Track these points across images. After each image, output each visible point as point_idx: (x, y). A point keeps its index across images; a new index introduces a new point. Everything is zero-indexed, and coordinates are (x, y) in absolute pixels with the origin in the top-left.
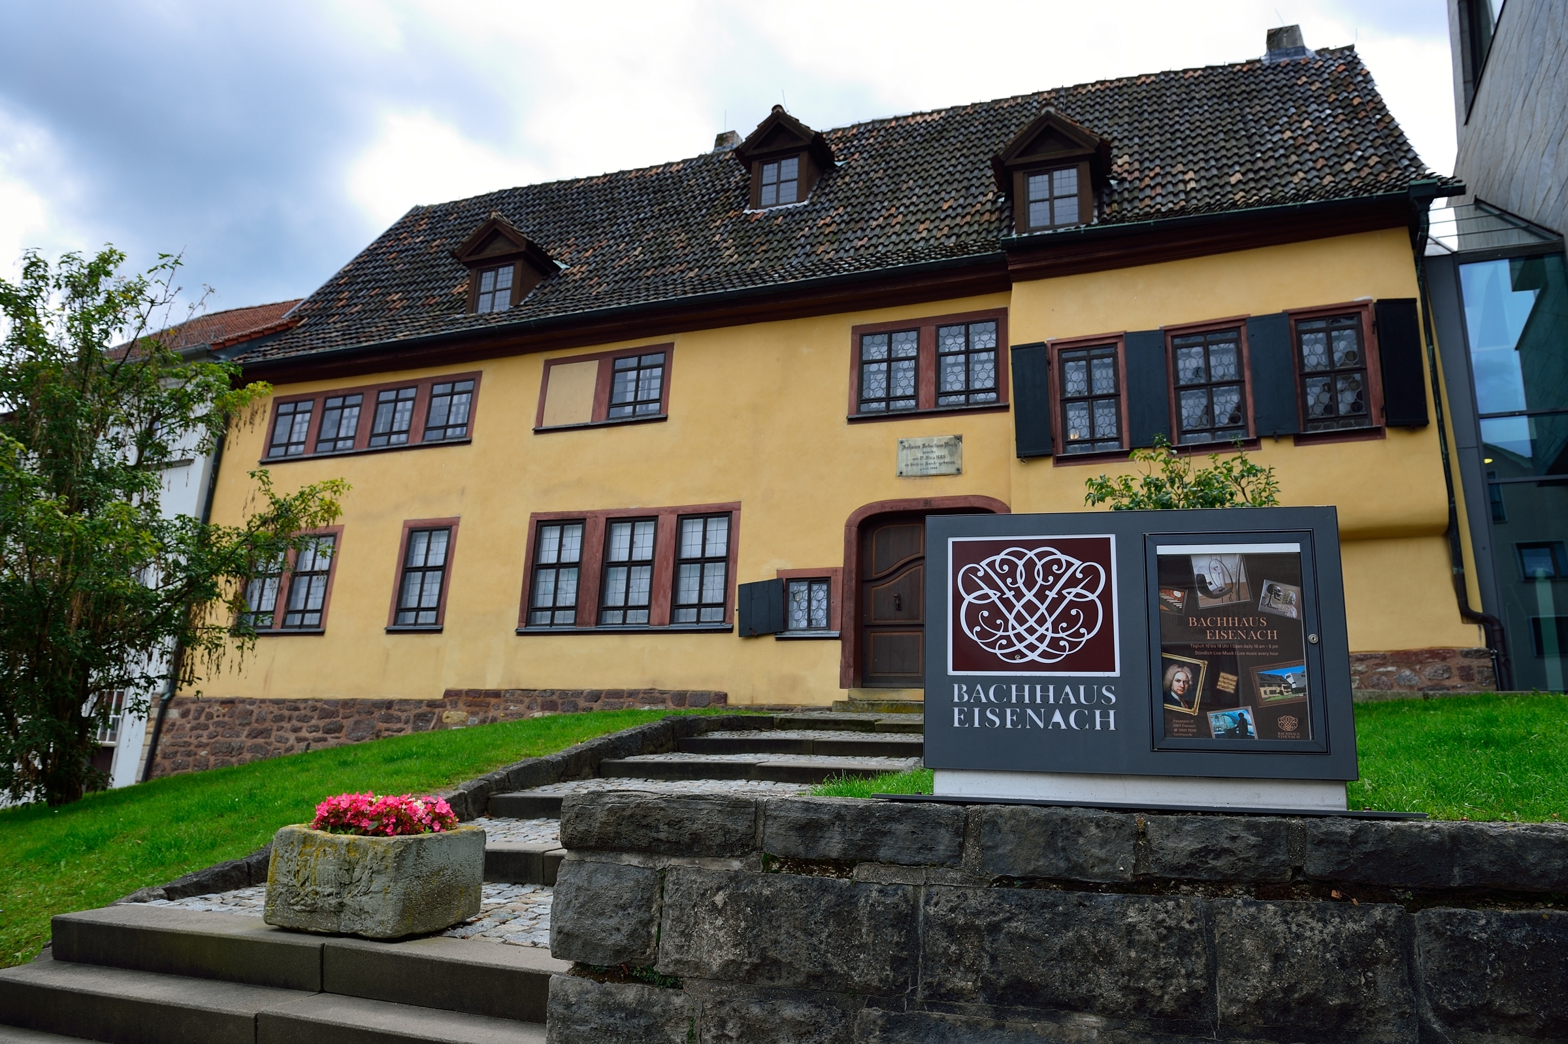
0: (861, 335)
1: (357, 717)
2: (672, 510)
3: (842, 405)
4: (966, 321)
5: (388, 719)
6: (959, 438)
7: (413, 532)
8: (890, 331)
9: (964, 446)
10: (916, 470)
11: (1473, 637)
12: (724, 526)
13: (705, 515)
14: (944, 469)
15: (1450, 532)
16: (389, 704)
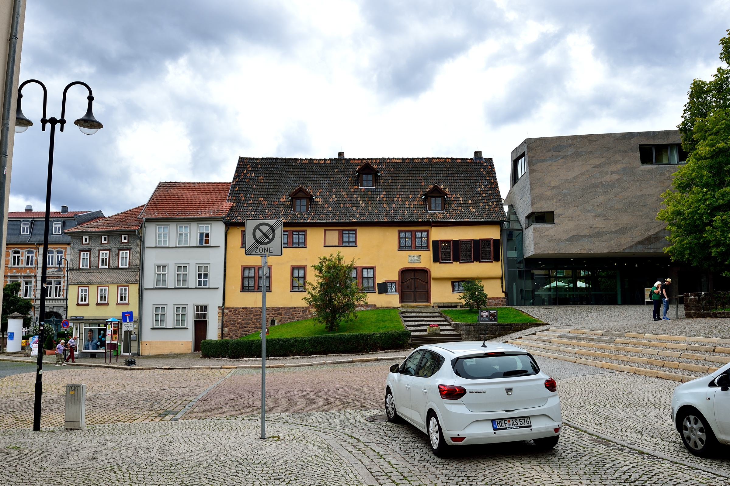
0: (400, 232)
1: (286, 311)
2: (360, 267)
3: (396, 247)
4: (421, 231)
5: (295, 311)
6: (420, 256)
7: (294, 268)
8: (406, 232)
9: (421, 257)
10: (412, 261)
11: (504, 295)
12: (372, 270)
13: (368, 268)
14: (417, 262)
15: (502, 278)
16: (295, 308)
